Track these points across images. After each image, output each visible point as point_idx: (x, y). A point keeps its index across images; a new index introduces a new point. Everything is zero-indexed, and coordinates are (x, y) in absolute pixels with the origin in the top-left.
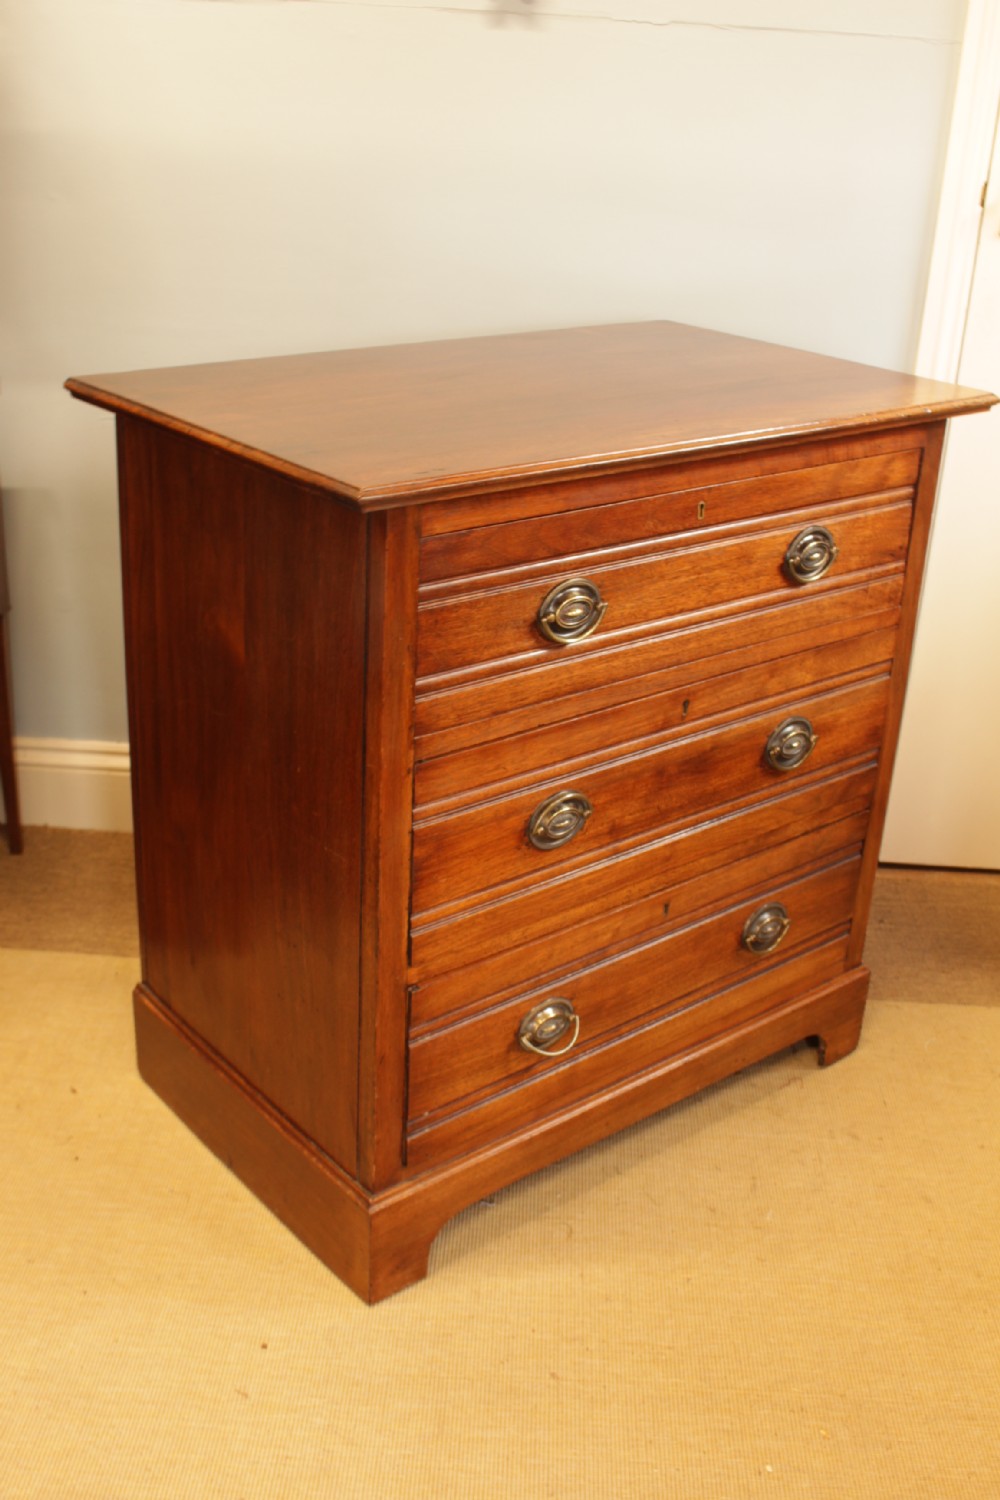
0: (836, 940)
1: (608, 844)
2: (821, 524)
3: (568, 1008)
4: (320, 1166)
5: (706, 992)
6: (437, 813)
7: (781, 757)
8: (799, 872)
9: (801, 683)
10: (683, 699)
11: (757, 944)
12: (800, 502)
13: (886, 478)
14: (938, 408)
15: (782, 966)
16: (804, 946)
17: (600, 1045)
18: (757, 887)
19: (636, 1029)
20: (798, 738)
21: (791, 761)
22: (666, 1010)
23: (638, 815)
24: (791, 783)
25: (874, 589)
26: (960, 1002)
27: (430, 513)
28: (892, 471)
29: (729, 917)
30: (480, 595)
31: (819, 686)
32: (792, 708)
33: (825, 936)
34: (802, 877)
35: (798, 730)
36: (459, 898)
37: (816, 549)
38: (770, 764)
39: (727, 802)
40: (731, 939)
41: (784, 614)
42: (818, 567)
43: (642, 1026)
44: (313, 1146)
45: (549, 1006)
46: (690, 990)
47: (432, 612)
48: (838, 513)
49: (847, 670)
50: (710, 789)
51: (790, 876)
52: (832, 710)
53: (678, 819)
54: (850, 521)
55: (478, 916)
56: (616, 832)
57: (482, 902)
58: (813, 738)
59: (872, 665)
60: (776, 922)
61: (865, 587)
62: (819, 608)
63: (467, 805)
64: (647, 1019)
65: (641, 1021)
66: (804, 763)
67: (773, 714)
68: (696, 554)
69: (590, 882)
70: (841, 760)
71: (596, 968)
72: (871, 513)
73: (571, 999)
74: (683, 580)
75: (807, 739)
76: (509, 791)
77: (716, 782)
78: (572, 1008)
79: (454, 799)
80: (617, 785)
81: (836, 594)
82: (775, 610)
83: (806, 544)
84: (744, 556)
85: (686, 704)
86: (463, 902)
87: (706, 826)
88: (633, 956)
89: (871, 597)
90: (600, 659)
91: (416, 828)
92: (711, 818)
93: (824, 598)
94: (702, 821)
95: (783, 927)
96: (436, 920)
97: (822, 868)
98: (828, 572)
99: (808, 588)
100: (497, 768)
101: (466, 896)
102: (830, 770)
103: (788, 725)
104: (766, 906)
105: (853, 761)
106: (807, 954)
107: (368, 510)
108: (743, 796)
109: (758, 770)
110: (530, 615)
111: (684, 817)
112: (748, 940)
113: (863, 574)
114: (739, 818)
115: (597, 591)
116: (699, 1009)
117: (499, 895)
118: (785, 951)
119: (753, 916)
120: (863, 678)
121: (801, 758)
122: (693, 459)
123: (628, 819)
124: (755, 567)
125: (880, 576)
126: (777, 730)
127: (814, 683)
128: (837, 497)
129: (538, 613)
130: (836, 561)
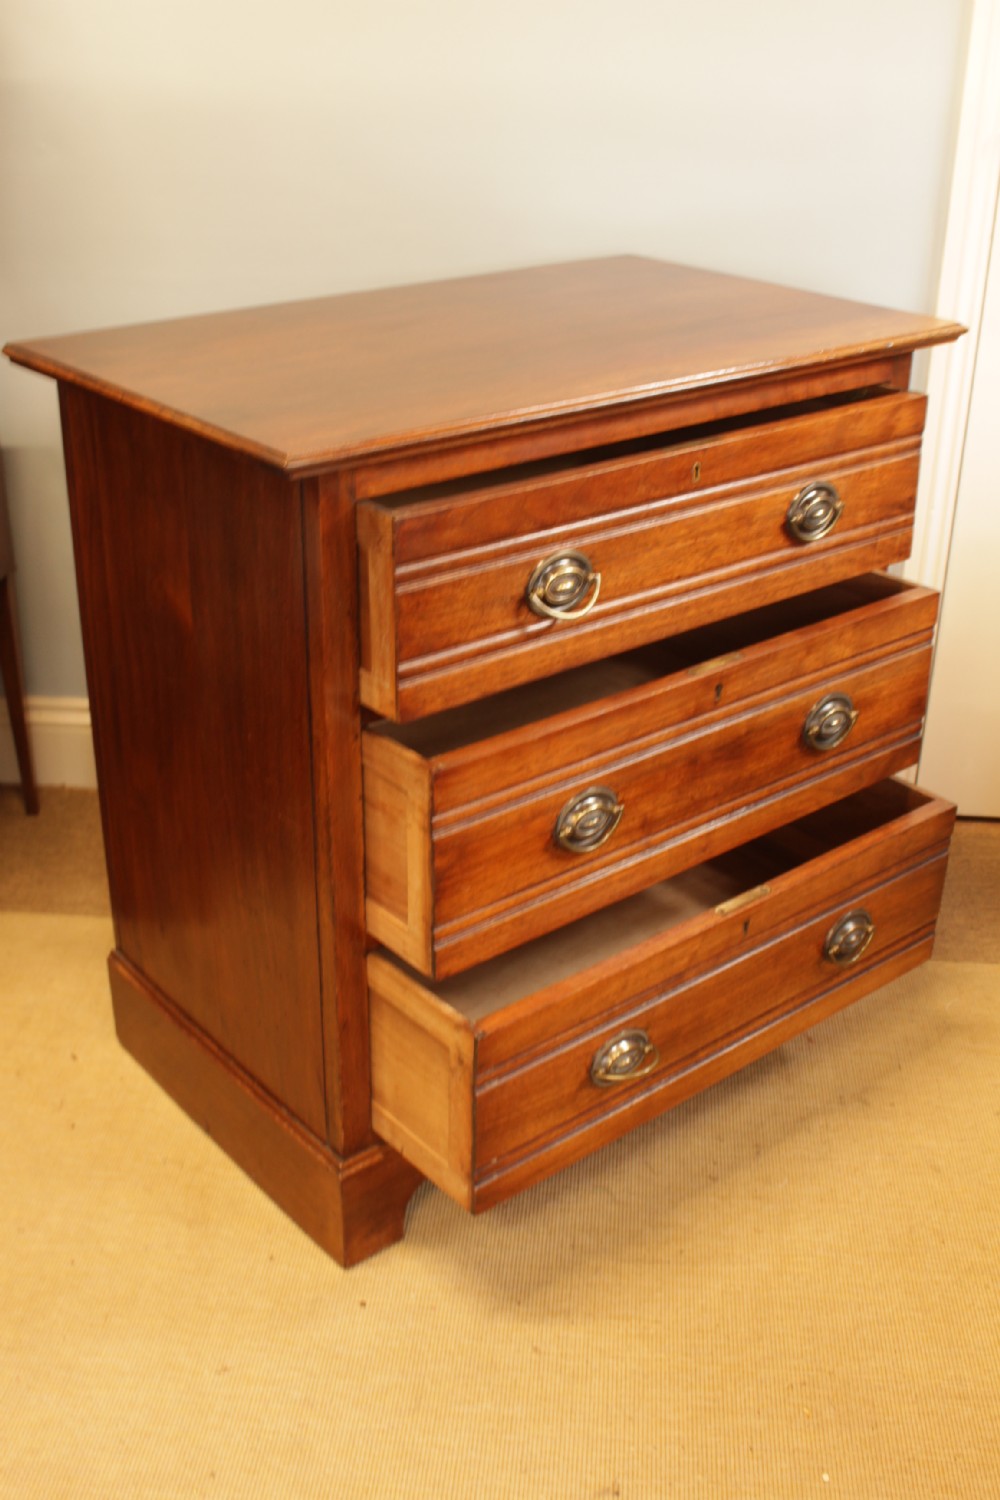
0: (920, 943)
1: (640, 839)
2: (824, 479)
3: (644, 1041)
4: (291, 1131)
5: (786, 1008)
6: (459, 820)
7: (820, 737)
8: (884, 876)
9: (840, 658)
10: (716, 684)
11: (840, 955)
12: (801, 458)
13: (892, 428)
14: (900, 341)
15: (864, 974)
16: (889, 951)
17: (676, 1073)
18: (841, 895)
19: (716, 1052)
20: (837, 715)
21: (831, 740)
22: (745, 1031)
23: (670, 807)
24: (831, 762)
25: (884, 543)
26: (987, 960)
27: (361, 476)
28: (899, 420)
29: (811, 929)
30: (464, 573)
31: (859, 659)
32: (831, 684)
33: (910, 939)
34: (887, 880)
35: (838, 708)
36: (484, 906)
37: (820, 506)
38: (809, 745)
39: (763, 787)
40: (813, 951)
41: (789, 575)
42: (821, 525)
43: (722, 1049)
44: (284, 1112)
45: (623, 1039)
46: (769, 1007)
47: (413, 595)
48: (842, 466)
49: (888, 640)
50: (746, 774)
51: (875, 881)
52: (873, 683)
53: (712, 808)
54: (856, 474)
55: (504, 924)
56: (648, 826)
57: (508, 909)
58: (853, 714)
59: (914, 634)
60: (859, 930)
61: (874, 542)
62: (825, 566)
63: (489, 809)
64: (726, 1041)
65: (719, 1044)
66: (845, 740)
67: (810, 693)
68: (692, 518)
69: (621, 880)
70: (884, 734)
71: (672, 995)
72: (878, 464)
73: (646, 1029)
74: (679, 545)
75: (848, 717)
76: (534, 791)
77: (752, 767)
78: (646, 1038)
79: (475, 805)
80: (647, 778)
81: (843, 551)
82: (778, 571)
83: (808, 502)
84: (744, 517)
85: (719, 688)
86: (488, 910)
87: (743, 813)
88: (710, 979)
89: (880, 552)
90: (594, 633)
91: (436, 837)
92: (748, 804)
93: (831, 556)
94: (739, 807)
95: (868, 934)
96: (462, 930)
97: (908, 869)
98: (834, 528)
99: (812, 546)
100: (521, 769)
101: (491, 903)
102: (871, 746)
103: (827, 702)
104: (849, 914)
105: (897, 734)
106: (891, 959)
107: (296, 477)
108: (781, 779)
109: (796, 751)
110: (518, 591)
111: (720, 804)
112: (831, 952)
113: (871, 529)
114: (778, 802)
115: (589, 563)
116: (779, 1026)
117: (526, 901)
118: (868, 958)
119: (836, 926)
120: (906, 648)
121: (841, 735)
122: (640, 406)
123: (661, 812)
124: (755, 528)
125: (888, 530)
126: (814, 708)
127: (853, 656)
128: (841, 449)
129: (526, 588)
130: (841, 516)
